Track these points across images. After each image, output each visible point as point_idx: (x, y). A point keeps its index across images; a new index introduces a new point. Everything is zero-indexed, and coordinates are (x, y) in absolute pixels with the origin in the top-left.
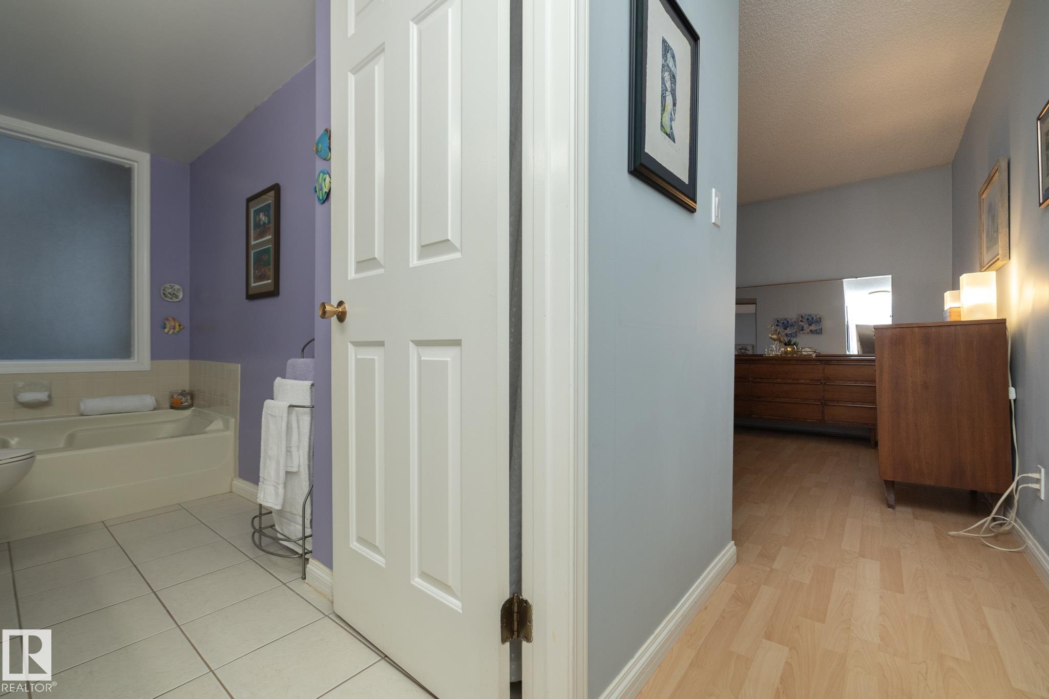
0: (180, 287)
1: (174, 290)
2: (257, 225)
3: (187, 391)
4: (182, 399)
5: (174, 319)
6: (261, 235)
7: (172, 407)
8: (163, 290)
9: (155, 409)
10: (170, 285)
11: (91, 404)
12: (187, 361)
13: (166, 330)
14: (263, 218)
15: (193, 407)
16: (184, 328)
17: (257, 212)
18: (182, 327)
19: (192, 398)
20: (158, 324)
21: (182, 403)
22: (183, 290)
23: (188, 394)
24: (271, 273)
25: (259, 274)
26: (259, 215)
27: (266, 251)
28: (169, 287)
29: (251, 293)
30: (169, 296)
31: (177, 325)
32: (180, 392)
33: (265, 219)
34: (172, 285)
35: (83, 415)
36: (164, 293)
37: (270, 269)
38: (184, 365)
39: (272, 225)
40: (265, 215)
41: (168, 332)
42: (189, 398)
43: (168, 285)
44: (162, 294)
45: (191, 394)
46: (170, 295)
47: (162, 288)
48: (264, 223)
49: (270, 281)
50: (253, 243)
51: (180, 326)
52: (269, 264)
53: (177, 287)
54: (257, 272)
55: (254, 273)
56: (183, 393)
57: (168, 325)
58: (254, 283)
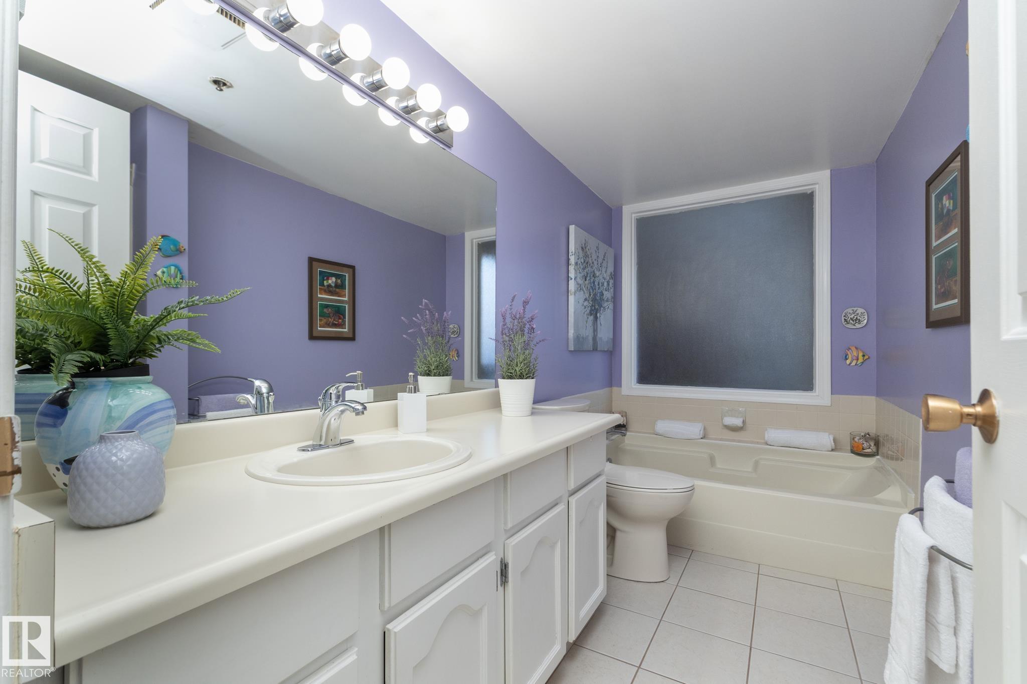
0: (863, 311)
1: (858, 314)
2: (940, 217)
3: (872, 435)
4: (863, 444)
5: (856, 348)
6: (944, 231)
7: (853, 452)
8: (845, 316)
9: (832, 450)
10: (853, 310)
11: (775, 435)
12: (874, 398)
13: (848, 362)
14: (947, 203)
15: (878, 455)
16: (869, 358)
17: (939, 198)
18: (866, 357)
19: (877, 444)
20: (839, 355)
21: (863, 449)
22: (867, 313)
23: (872, 439)
24: (957, 288)
25: (942, 290)
26: (942, 199)
27: (950, 255)
28: (851, 312)
29: (932, 319)
30: (851, 321)
31: (861, 355)
32: (863, 434)
33: (950, 203)
34: (855, 309)
35: (768, 444)
36: (845, 319)
37: (956, 281)
38: (870, 402)
39: (958, 211)
40: (949, 198)
41: (850, 364)
42: (872, 444)
43: (850, 310)
44: (843, 321)
45: (875, 440)
46: (853, 321)
47: (844, 314)
48: (949, 210)
49: (956, 301)
50: (934, 244)
51: (864, 356)
52: (955, 274)
53: (860, 311)
54: (939, 287)
55: (936, 288)
56: (867, 437)
57: (850, 356)
58: (936, 304)
